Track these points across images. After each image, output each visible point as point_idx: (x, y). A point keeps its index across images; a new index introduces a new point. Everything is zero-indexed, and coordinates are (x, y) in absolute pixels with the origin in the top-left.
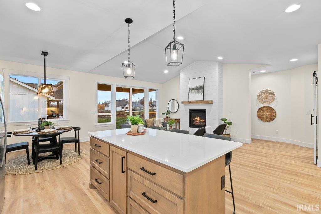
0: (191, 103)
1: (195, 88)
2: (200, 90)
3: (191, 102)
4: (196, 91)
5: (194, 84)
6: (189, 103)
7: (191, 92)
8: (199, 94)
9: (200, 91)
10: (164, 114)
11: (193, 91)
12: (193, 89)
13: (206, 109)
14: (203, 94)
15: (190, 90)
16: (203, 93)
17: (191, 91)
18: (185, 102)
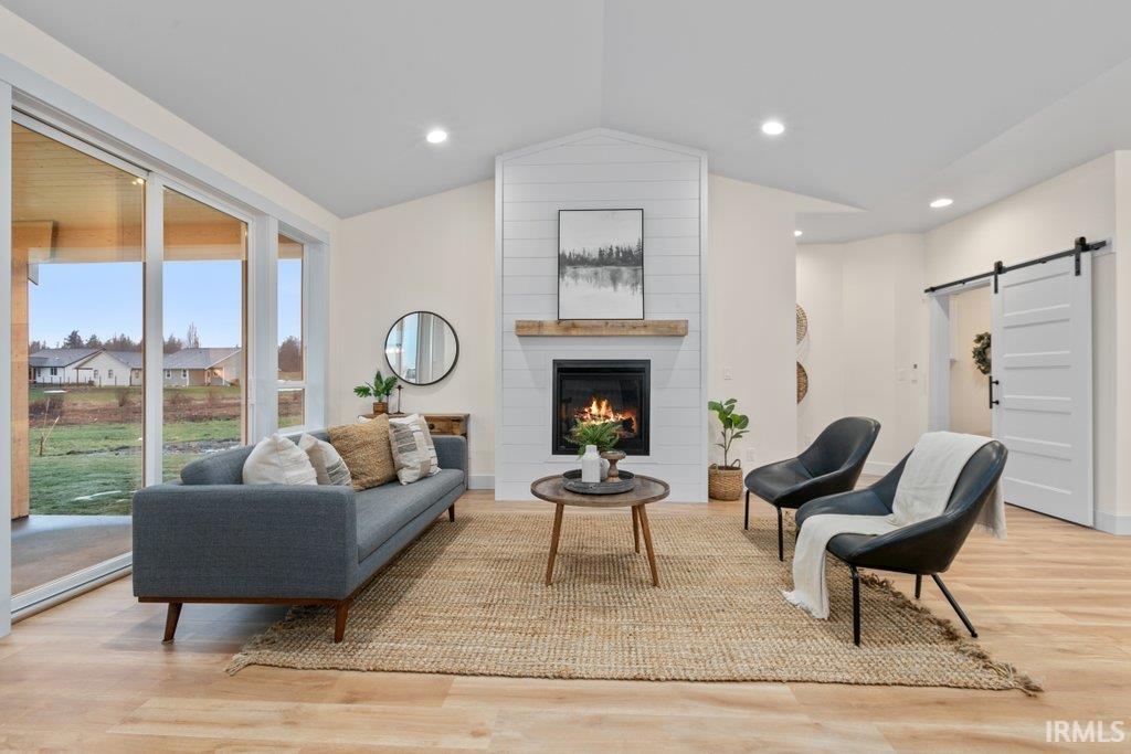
0: (574, 332)
1: (595, 255)
2: (623, 268)
3: (574, 326)
4: (604, 271)
5: (585, 238)
6: (567, 329)
7: (575, 276)
8: (620, 286)
9: (626, 272)
10: (363, 391)
11: (582, 271)
12: (581, 261)
13: (648, 362)
14: (639, 291)
15: (564, 262)
16: (639, 287)
17: (569, 269)
18: (540, 325)
